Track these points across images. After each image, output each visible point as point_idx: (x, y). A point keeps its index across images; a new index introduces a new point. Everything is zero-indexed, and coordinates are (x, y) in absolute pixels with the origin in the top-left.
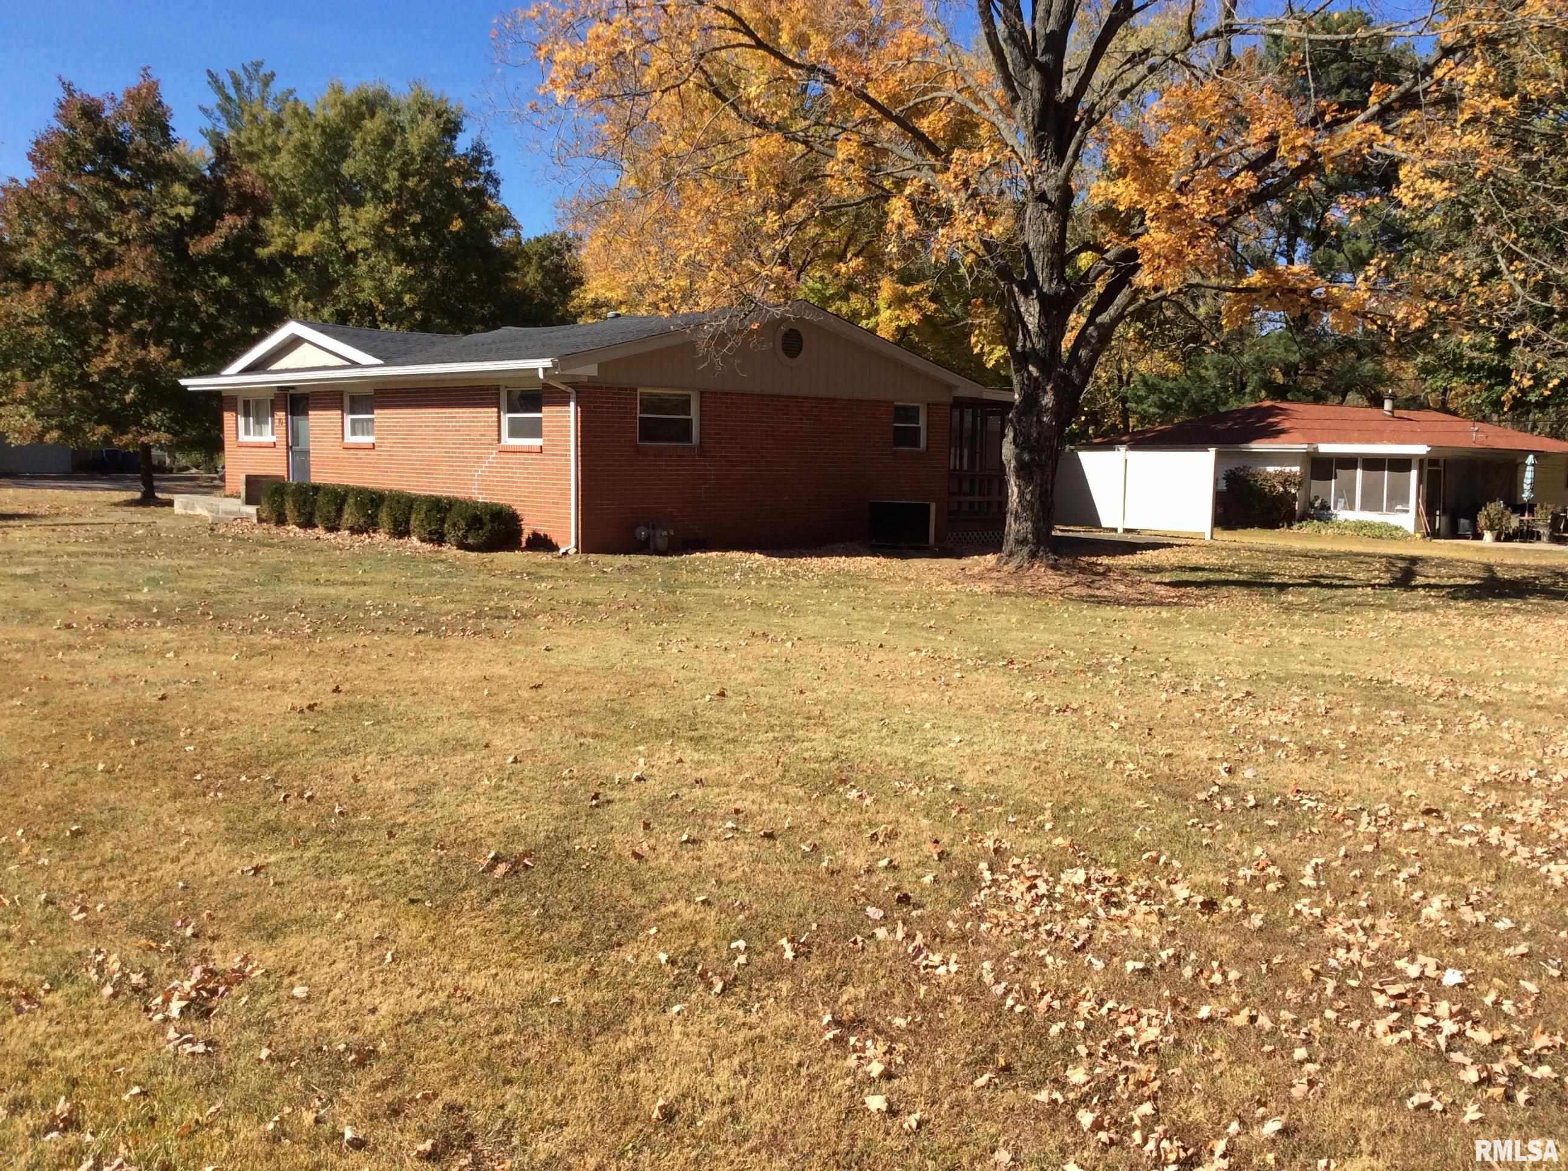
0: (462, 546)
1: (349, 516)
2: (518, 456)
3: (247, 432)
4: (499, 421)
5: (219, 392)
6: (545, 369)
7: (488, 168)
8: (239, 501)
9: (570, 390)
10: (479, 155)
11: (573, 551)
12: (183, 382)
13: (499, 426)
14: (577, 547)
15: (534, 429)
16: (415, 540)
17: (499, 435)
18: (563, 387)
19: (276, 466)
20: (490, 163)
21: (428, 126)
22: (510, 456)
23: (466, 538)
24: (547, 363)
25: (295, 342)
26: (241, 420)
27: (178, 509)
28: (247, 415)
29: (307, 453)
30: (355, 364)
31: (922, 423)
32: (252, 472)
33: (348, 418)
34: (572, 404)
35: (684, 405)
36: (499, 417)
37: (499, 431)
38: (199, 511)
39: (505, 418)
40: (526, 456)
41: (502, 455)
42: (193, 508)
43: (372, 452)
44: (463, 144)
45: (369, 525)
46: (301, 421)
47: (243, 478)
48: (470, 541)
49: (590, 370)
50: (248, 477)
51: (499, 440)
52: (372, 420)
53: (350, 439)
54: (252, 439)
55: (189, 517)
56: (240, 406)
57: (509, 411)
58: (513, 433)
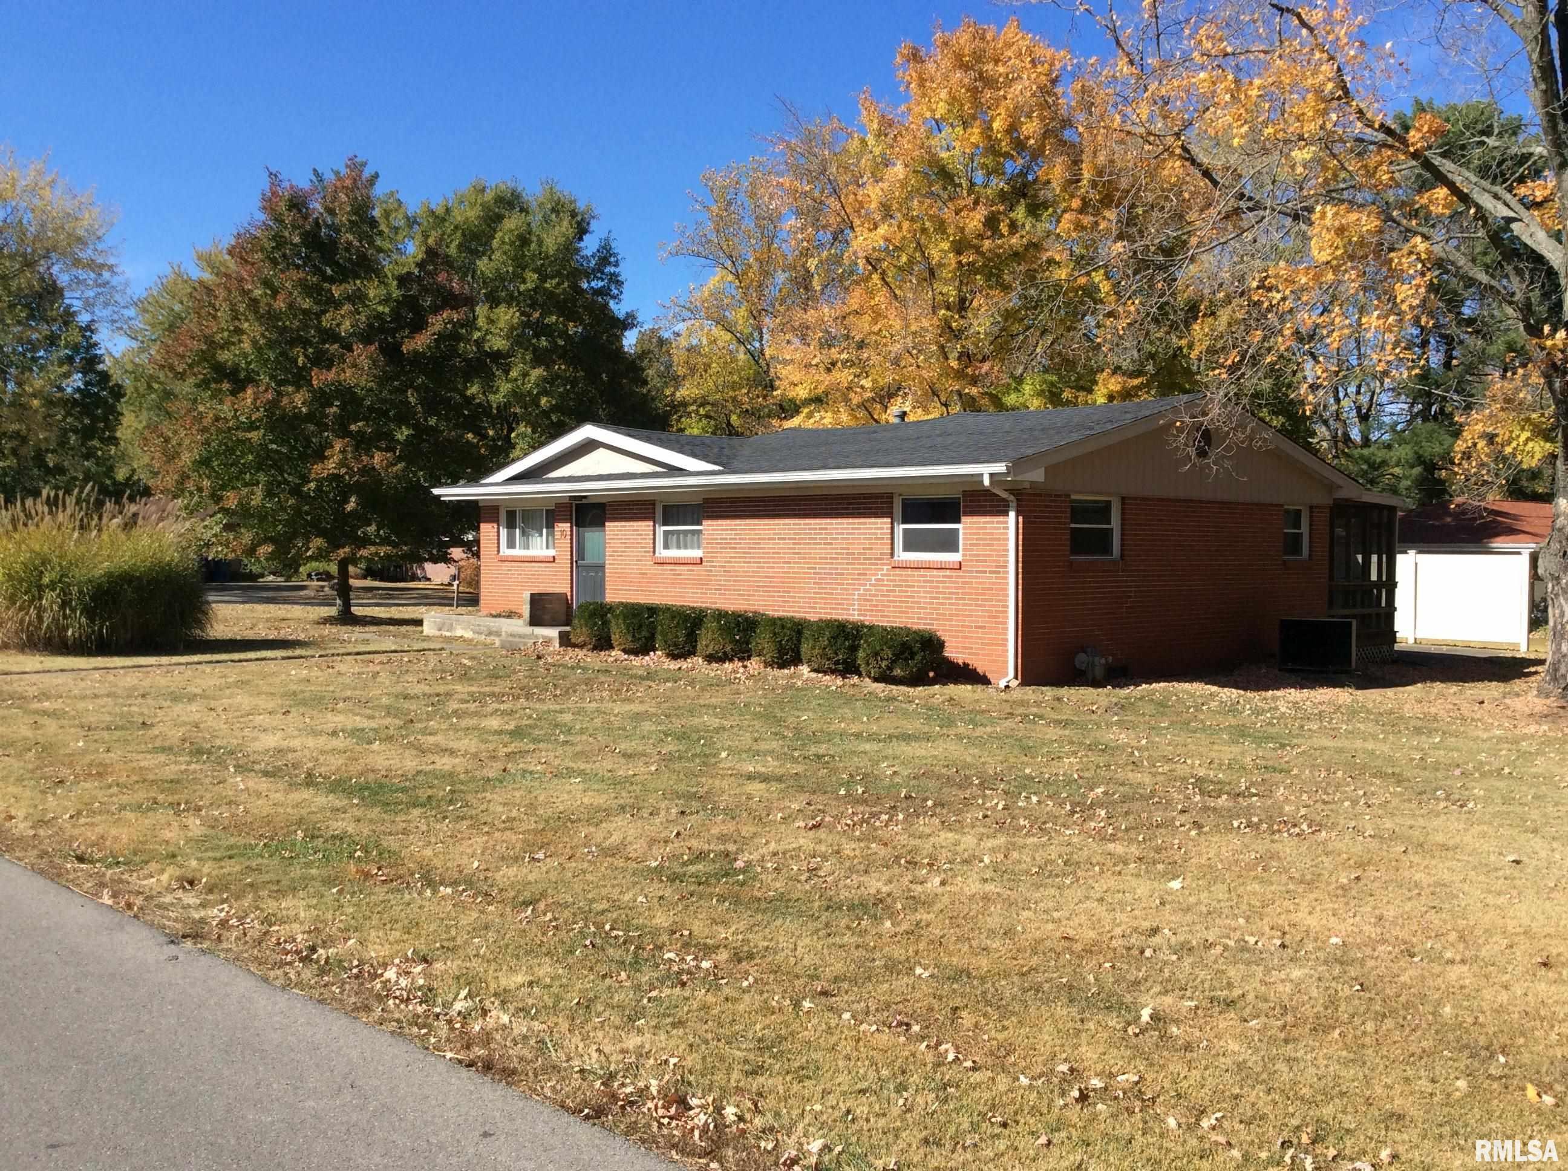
0: (884, 678)
1: (707, 640)
2: (922, 572)
3: (511, 544)
4: (892, 533)
5: (476, 502)
6: (991, 475)
7: (612, 269)
8: (520, 622)
9: (1012, 498)
10: (606, 256)
11: (1014, 683)
12: (436, 491)
13: (892, 539)
14: (1016, 678)
15: (949, 543)
16: (804, 669)
17: (892, 549)
18: (1004, 495)
19: (558, 582)
20: (617, 265)
21: (565, 227)
22: (909, 572)
23: (890, 668)
24: (1000, 468)
25: (589, 446)
26: (504, 532)
27: (428, 629)
28: (511, 525)
29: (601, 567)
30: (674, 471)
31: (1305, 529)
32: (536, 591)
33: (661, 530)
34: (1012, 514)
35: (1102, 511)
36: (892, 529)
37: (892, 544)
38: (459, 633)
39: (900, 529)
40: (935, 572)
41: (898, 572)
42: (451, 628)
43: (699, 568)
44: (590, 245)
45: (743, 653)
46: (591, 536)
47: (527, 596)
48: (898, 672)
49: (1037, 475)
50: (532, 595)
51: (892, 555)
52: (700, 532)
53: (663, 553)
54: (518, 552)
55: (449, 640)
56: (503, 517)
57: (904, 522)
58: (907, 548)
